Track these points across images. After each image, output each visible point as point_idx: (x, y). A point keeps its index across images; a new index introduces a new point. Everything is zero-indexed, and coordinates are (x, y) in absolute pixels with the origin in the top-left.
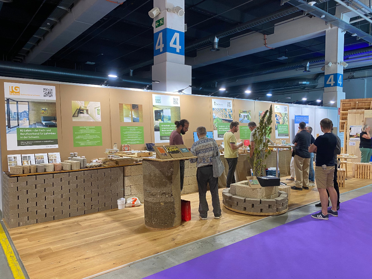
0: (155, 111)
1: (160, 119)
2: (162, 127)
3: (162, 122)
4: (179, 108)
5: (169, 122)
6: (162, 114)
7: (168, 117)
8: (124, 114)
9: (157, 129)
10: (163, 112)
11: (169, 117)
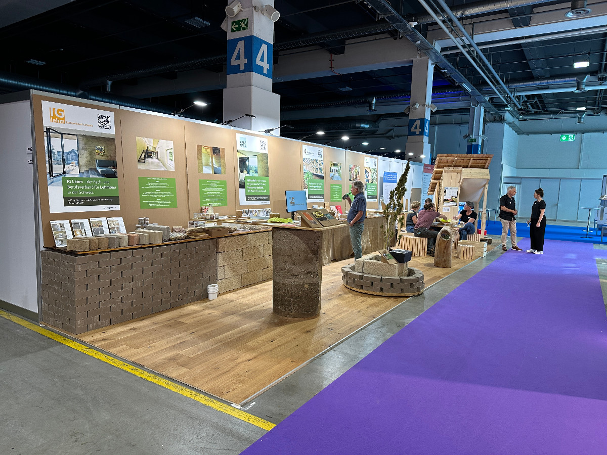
0: (239, 158)
1: (246, 170)
2: (248, 182)
3: (248, 175)
4: (266, 154)
5: (256, 175)
8: (204, 162)
9: (242, 186)
10: (248, 161)
11: (256, 168)
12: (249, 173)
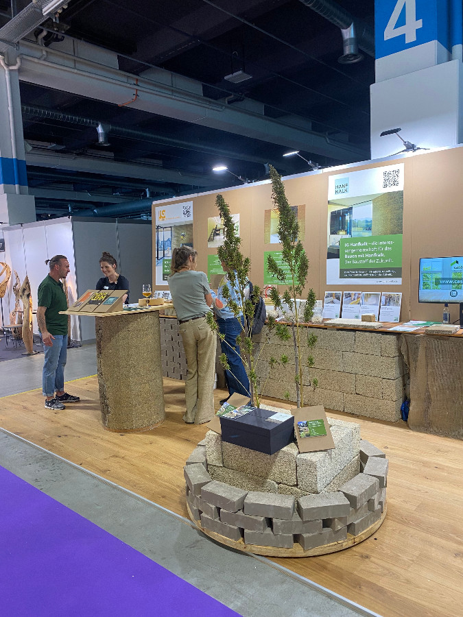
0: (332, 213)
1: (343, 228)
2: (347, 248)
3: (348, 236)
4: (400, 194)
5: (367, 234)
6: (347, 218)
7: (364, 224)
8: (272, 229)
9: (333, 254)
10: (351, 213)
11: (367, 221)
12: (350, 234)
